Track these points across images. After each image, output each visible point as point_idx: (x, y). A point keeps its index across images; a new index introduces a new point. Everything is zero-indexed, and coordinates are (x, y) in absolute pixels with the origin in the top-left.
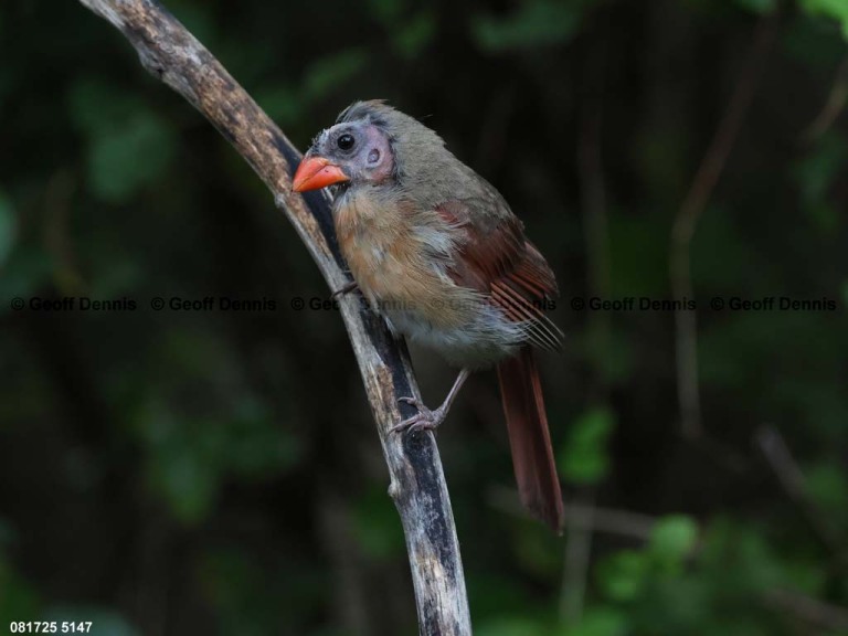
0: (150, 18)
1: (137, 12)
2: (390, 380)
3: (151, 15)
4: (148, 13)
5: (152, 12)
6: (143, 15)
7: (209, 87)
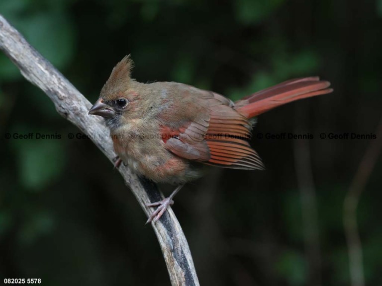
0: (60, 86)
1: (54, 83)
2: (183, 276)
3: (62, 85)
4: (60, 83)
5: (62, 83)
6: (58, 85)
7: (91, 122)
